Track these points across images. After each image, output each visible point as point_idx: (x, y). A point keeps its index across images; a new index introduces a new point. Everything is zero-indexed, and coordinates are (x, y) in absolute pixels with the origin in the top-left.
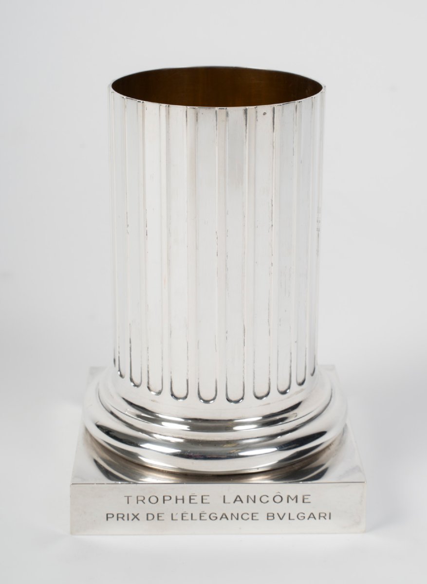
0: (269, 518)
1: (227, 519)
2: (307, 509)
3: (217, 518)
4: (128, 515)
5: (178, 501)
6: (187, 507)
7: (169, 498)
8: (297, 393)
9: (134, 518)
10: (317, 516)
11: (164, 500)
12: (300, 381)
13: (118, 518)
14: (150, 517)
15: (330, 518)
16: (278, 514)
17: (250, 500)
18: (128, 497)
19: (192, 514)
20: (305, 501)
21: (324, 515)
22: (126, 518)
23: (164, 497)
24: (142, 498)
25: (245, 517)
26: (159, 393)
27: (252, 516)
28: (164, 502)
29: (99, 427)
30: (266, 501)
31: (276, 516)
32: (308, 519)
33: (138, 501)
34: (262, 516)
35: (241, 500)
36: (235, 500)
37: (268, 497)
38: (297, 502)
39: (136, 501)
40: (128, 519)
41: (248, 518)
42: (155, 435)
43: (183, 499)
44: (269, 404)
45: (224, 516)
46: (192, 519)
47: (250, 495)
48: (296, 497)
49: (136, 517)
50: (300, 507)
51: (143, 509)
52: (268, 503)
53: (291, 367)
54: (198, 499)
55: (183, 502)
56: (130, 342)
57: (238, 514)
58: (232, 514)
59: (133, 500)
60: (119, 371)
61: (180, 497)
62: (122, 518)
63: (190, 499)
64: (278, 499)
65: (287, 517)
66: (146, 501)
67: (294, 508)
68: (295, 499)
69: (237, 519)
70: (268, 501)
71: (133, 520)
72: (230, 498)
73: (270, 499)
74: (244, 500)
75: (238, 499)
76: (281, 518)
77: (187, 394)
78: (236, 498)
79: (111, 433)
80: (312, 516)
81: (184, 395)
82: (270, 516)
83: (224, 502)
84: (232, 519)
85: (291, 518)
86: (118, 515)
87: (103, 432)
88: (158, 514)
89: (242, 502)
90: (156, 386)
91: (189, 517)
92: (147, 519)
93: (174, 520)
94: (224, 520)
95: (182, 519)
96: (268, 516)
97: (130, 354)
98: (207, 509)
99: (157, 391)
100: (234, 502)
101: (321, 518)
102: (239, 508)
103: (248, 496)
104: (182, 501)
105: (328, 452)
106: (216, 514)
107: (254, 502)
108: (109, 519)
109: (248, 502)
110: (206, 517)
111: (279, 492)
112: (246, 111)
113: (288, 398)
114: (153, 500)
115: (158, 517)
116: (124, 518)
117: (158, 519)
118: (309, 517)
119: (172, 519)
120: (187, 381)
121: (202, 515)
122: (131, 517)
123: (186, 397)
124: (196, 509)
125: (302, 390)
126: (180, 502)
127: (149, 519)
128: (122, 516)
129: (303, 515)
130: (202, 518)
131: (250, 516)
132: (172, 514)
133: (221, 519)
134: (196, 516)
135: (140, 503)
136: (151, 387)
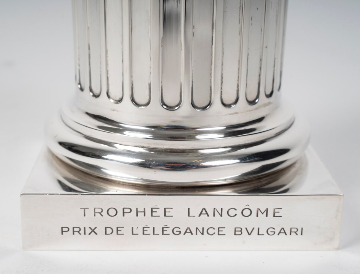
0: (237, 233)
1: (192, 234)
2: (277, 224)
3: (180, 232)
4: (85, 228)
5: (139, 213)
6: (148, 220)
7: (129, 210)
8: (265, 105)
9: (92, 232)
10: (288, 232)
11: (124, 213)
12: (268, 92)
13: (74, 231)
14: (109, 231)
15: (302, 234)
16: (246, 228)
17: (216, 213)
18: (84, 209)
19: (154, 228)
20: (276, 214)
21: (295, 230)
22: (82, 232)
23: (123, 209)
24: (100, 211)
25: (210, 231)
26: (120, 101)
27: (219, 231)
28: (124, 215)
29: (61, 144)
30: (234, 215)
31: (244, 231)
32: (278, 234)
33: (95, 213)
34: (229, 231)
35: (207, 214)
36: (201, 214)
37: (236, 210)
38: (267, 216)
39: (94, 213)
40: (85, 234)
41: (214, 233)
42: (116, 145)
43: (144, 212)
44: (237, 113)
45: (188, 231)
46: (154, 234)
47: (217, 208)
48: (267, 210)
49: (93, 231)
50: (270, 221)
51: (101, 222)
52: (235, 217)
53: (260, 75)
54: (161, 212)
55: (145, 215)
56: (89, 49)
57: (203, 228)
58: (197, 228)
59: (90, 213)
60: (80, 84)
61: (141, 209)
62: (78, 232)
63: (152, 212)
64: (247, 212)
65: (255, 231)
66: (104, 213)
67: (263, 222)
68: (265, 213)
69: (203, 234)
70: (236, 215)
71: (90, 234)
72: (195, 212)
73: (239, 212)
74: (211, 213)
75: (204, 212)
76: (250, 233)
77: (150, 100)
78: (202, 211)
79: (73, 148)
80: (283, 231)
81: (145, 101)
82: (238, 231)
83: (189, 215)
84: (196, 234)
85: (260, 234)
86: (73, 228)
87: (65, 148)
88: (117, 228)
89: (208, 216)
90: (116, 93)
91: (150, 231)
93: (135, 234)
94: (188, 235)
95: (143, 234)
96: (235, 231)
97: (90, 62)
98: (171, 223)
99: (118, 99)
100: (200, 216)
101: (292, 233)
102: (204, 222)
103: (214, 209)
104: (143, 213)
105: (293, 170)
106: (180, 228)
107: (221, 216)
108: (64, 233)
109: (214, 216)
110: (169, 231)
111: (248, 205)
113: (256, 109)
114: (112, 212)
115: (117, 230)
116: (80, 232)
117: (117, 234)
118: (280, 232)
119: (133, 234)
121: (165, 229)
122: (88, 231)
123: (148, 103)
124: (158, 223)
125: (269, 103)
126: (141, 215)
127: (107, 233)
128: (78, 229)
129: (272, 230)
130: (165, 232)
131: (216, 231)
132: (133, 228)
133: (184, 234)
134: (158, 231)
135: (98, 215)
136: (110, 94)
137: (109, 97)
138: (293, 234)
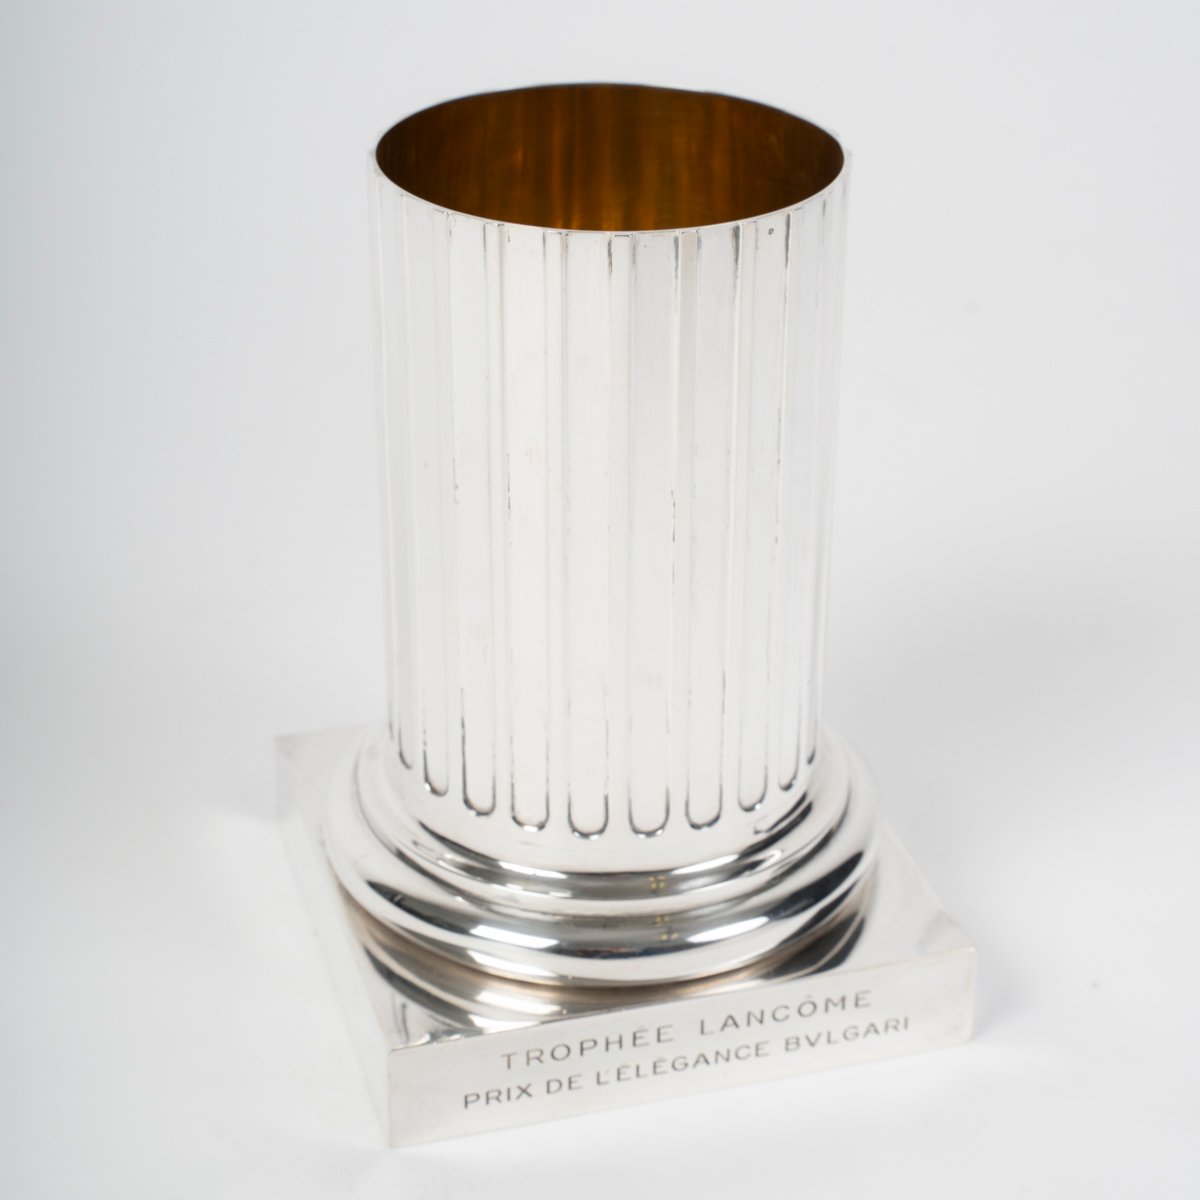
0: (790, 1047)
1: (708, 1064)
2: (862, 1019)
3: (687, 1065)
4: (509, 1090)
5: (610, 1046)
6: (629, 1056)
7: (592, 1044)
9: (522, 1094)
10: (882, 1028)
11: (582, 1050)
13: (488, 1099)
14: (554, 1086)
15: (907, 1028)
16: (807, 1036)
17: (753, 1020)
18: (509, 1056)
19: (638, 1067)
20: (861, 1003)
21: (894, 1023)
22: (504, 1097)
23: (582, 1043)
24: (537, 1054)
25: (742, 1053)
26: (541, 826)
27: (757, 1049)
28: (582, 1054)
30: (784, 1017)
31: (803, 1041)
32: (865, 1036)
33: (528, 1060)
34: (776, 1047)
35: (736, 1024)
36: (725, 1025)
37: (788, 1008)
38: (844, 1008)
40: (509, 1098)
41: (749, 1055)
43: (620, 1042)
45: (701, 1059)
46: (638, 1076)
47: (753, 1011)
48: (844, 998)
49: (524, 1091)
50: (849, 1017)
51: (540, 1074)
52: (788, 1020)
54: (651, 1036)
55: (621, 1047)
56: (463, 727)
57: (729, 1051)
58: (717, 1053)
59: (519, 1061)
60: (427, 780)
61: (614, 1038)
62: (497, 1098)
63: (635, 1038)
64: (807, 1009)
65: (824, 1038)
66: (546, 1056)
67: (837, 1020)
68: (841, 1003)
69: (728, 1060)
70: (788, 1017)
71: (518, 1097)
72: (714, 1024)
73: (793, 1012)
74: (742, 1021)
75: (730, 1022)
76: (813, 1042)
77: (605, 825)
78: (726, 1021)
80: (873, 1028)
81: (597, 827)
82: (792, 1044)
83: (702, 1032)
84: (716, 1062)
85: (832, 1040)
86: (487, 1093)
88: (570, 1078)
89: (738, 1026)
90: (531, 812)
91: (631, 1072)
92: (548, 1091)
93: (602, 1083)
94: (702, 1065)
95: (619, 1079)
96: (787, 1044)
97: (464, 749)
98: (668, 1052)
99: (537, 822)
100: (722, 1029)
102: (732, 1039)
103: (749, 1013)
104: (618, 1044)
106: (685, 1058)
107: (762, 1022)
108: (469, 1104)
109: (749, 1024)
110: (667, 1066)
111: (810, 996)
112: (736, 232)
114: (561, 1052)
115: (570, 1083)
116: (500, 1097)
117: (570, 1088)
118: (867, 1032)
119: (599, 1083)
120: (606, 799)
121: (657, 1065)
122: (515, 1092)
123: (602, 831)
124: (644, 1057)
126: (614, 1047)
127: (552, 1090)
128: (495, 1094)
129: (853, 1031)
130: (658, 1070)
131: (752, 1051)
132: (598, 1074)
133: (695, 1066)
134: (646, 1069)
135: (534, 1063)
136: (520, 818)
137: (519, 824)
138: (891, 1030)
